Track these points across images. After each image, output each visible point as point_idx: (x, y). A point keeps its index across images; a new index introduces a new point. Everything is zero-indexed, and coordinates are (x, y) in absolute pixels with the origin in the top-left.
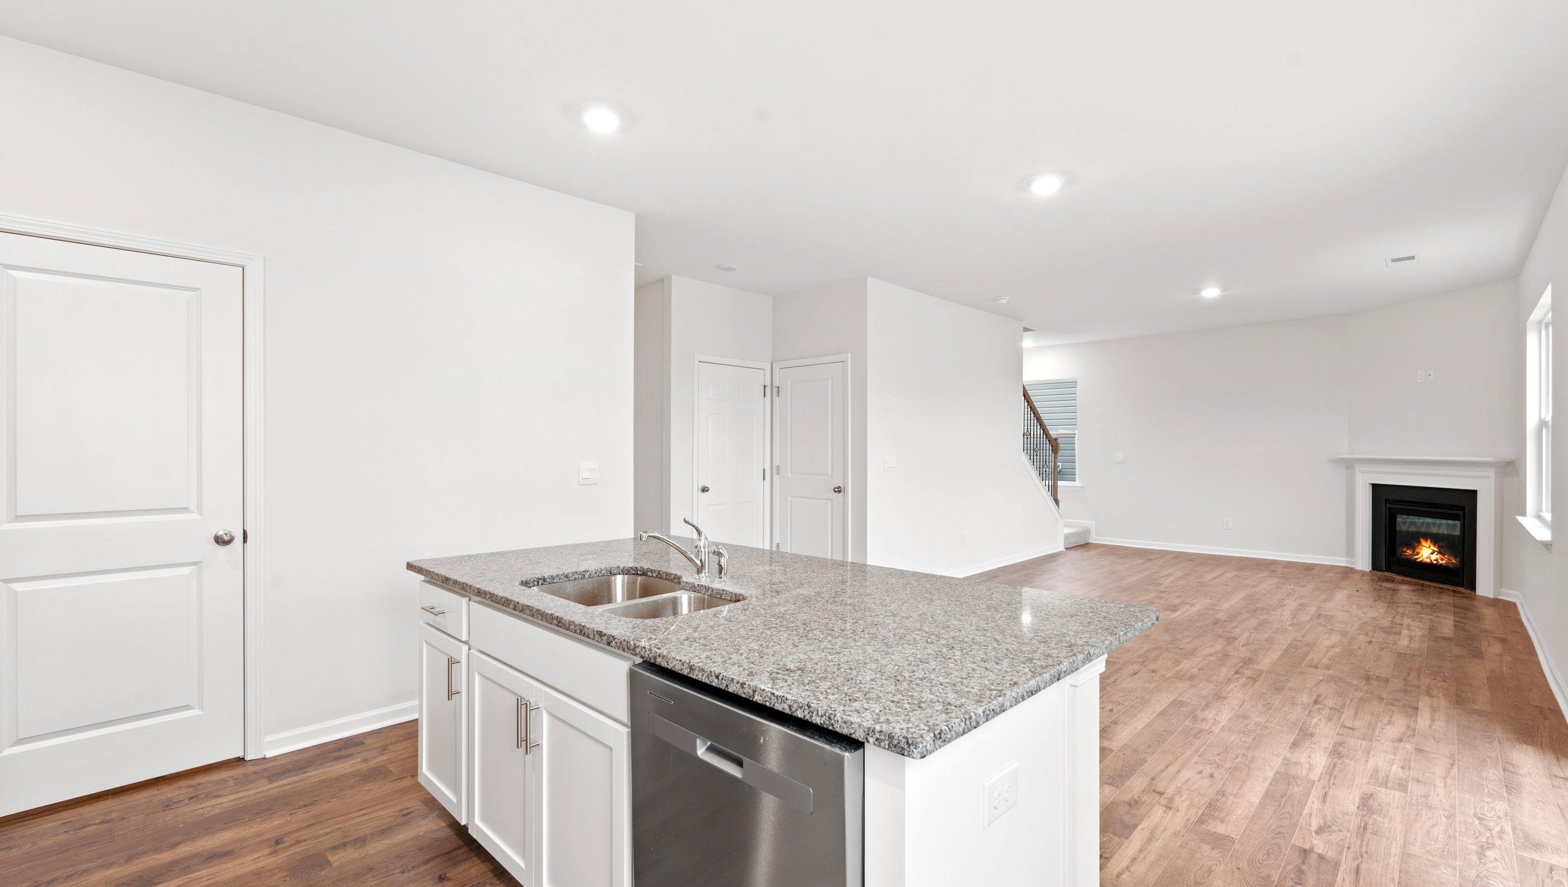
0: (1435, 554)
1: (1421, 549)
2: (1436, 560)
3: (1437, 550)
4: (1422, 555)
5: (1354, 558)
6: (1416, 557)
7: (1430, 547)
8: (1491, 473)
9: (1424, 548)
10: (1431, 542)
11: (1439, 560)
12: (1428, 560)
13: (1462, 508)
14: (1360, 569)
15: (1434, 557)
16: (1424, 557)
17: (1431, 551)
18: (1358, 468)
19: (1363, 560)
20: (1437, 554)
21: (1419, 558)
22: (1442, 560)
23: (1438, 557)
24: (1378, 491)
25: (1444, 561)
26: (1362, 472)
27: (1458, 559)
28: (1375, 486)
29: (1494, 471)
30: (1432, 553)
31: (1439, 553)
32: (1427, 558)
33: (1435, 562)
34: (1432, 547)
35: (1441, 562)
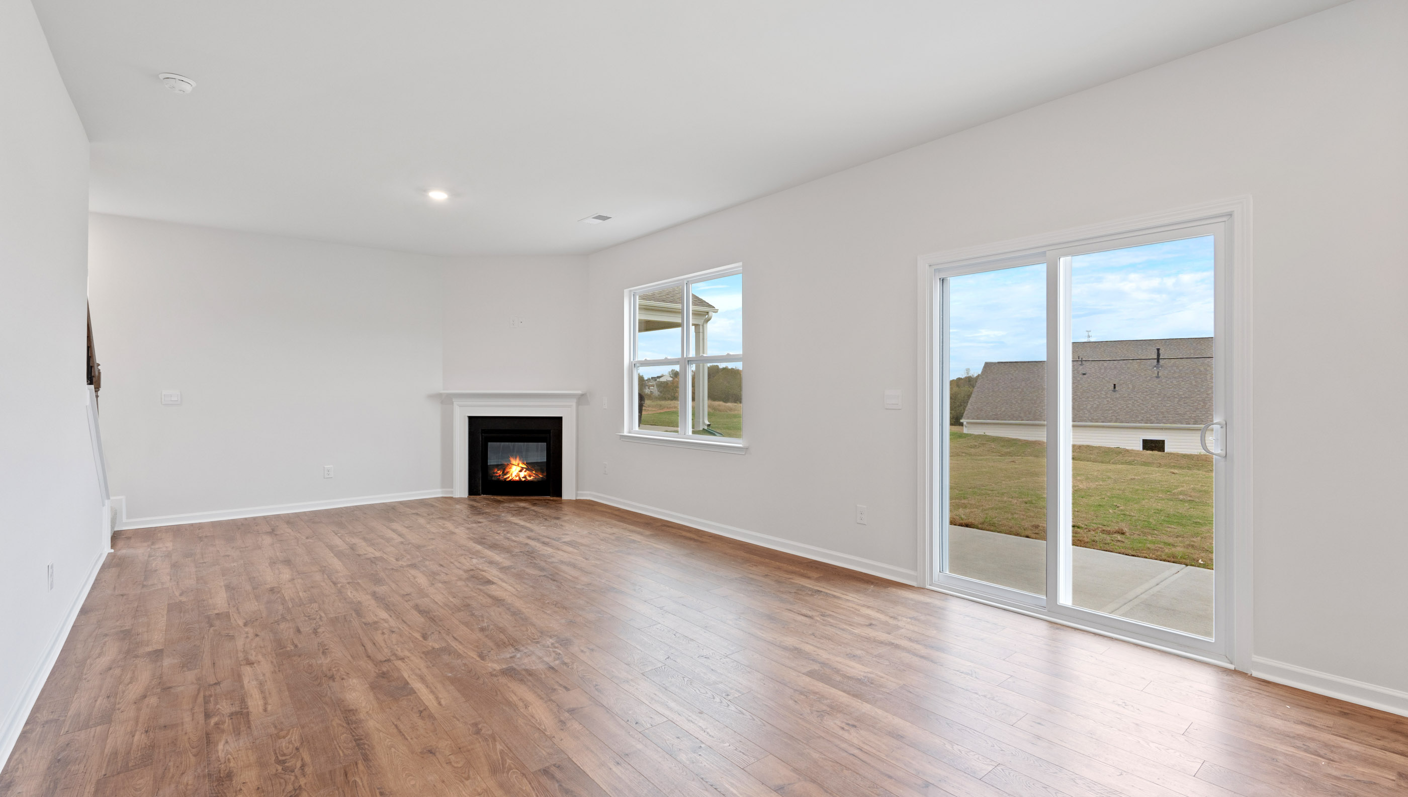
0: (523, 471)
1: (511, 468)
2: (525, 477)
3: (525, 467)
4: (512, 474)
5: (453, 488)
6: (505, 477)
7: (518, 464)
8: (573, 403)
9: (513, 466)
10: (520, 460)
11: (527, 477)
12: (517, 478)
13: (548, 432)
14: (458, 497)
15: (522, 474)
16: (513, 475)
17: (519, 469)
18: (457, 403)
19: (461, 488)
20: (525, 471)
21: (509, 477)
22: (530, 476)
23: (526, 473)
24: (473, 421)
25: (532, 477)
26: (460, 406)
27: (545, 474)
28: (471, 419)
29: (575, 401)
30: (521, 471)
31: (527, 469)
32: (517, 477)
33: (523, 479)
34: (521, 465)
35: (529, 478)
